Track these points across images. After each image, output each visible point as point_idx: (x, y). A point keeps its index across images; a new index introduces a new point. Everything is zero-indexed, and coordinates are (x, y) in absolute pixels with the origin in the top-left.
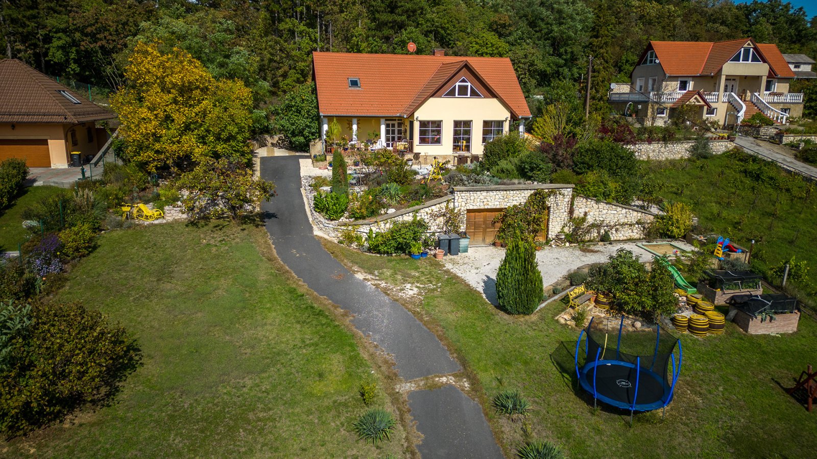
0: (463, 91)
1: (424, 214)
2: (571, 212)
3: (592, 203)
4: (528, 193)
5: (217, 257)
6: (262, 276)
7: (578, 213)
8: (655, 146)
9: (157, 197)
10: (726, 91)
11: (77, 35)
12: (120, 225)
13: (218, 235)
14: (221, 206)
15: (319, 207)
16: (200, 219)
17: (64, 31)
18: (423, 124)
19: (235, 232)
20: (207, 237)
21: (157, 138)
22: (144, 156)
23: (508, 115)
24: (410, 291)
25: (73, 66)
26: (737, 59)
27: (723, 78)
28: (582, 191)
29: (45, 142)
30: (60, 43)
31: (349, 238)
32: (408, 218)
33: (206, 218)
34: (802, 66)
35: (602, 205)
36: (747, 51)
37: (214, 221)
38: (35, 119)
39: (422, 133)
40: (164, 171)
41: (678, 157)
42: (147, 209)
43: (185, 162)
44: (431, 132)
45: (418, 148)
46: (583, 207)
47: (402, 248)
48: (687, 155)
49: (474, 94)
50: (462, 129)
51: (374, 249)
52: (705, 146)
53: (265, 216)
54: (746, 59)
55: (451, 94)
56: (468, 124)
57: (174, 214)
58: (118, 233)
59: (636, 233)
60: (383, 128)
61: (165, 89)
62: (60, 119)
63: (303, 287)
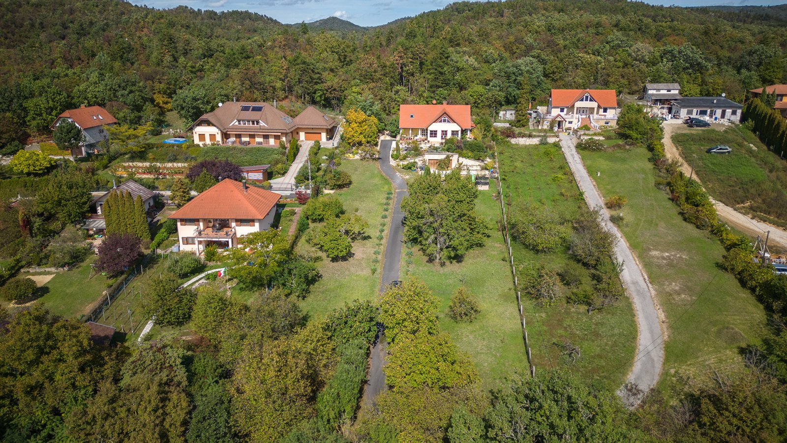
0: (445, 121)
1: (417, 160)
2: (458, 161)
3: (464, 159)
4: (445, 156)
5: (367, 167)
6: (376, 172)
7: (460, 162)
8: (524, 139)
9: (353, 152)
10: (577, 113)
11: (325, 92)
12: (345, 159)
13: (367, 163)
14: (368, 156)
15: (392, 157)
16: (363, 158)
17: (321, 90)
18: (431, 131)
19: (371, 162)
20: (364, 163)
21: (353, 136)
22: (350, 141)
23: (460, 129)
24: (407, 177)
25: (323, 102)
26: (582, 100)
27: (575, 109)
28: (461, 155)
29: (320, 133)
30: (319, 94)
31: (398, 166)
32: (413, 161)
33: (365, 158)
34: (661, 91)
35: (467, 160)
36: (587, 97)
37: (366, 159)
38: (319, 127)
39: (431, 134)
40: (354, 145)
41: (534, 143)
42: (351, 155)
43: (360, 144)
44: (434, 134)
45: (429, 139)
46: (461, 160)
47: (410, 168)
48: (538, 143)
49: (448, 122)
50: (444, 133)
51: (403, 168)
52: (546, 139)
53: (379, 158)
54: (587, 100)
55: (441, 122)
56: (446, 131)
57: (357, 157)
58: (345, 161)
59: (479, 168)
60: (420, 131)
61: (356, 123)
62: (326, 127)
63: (384, 175)
